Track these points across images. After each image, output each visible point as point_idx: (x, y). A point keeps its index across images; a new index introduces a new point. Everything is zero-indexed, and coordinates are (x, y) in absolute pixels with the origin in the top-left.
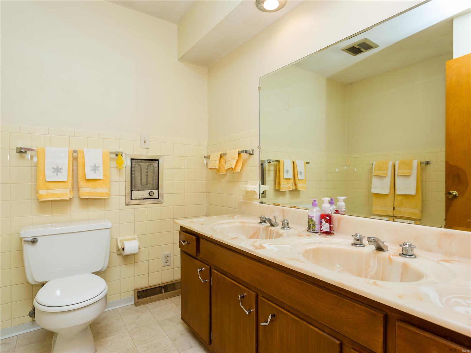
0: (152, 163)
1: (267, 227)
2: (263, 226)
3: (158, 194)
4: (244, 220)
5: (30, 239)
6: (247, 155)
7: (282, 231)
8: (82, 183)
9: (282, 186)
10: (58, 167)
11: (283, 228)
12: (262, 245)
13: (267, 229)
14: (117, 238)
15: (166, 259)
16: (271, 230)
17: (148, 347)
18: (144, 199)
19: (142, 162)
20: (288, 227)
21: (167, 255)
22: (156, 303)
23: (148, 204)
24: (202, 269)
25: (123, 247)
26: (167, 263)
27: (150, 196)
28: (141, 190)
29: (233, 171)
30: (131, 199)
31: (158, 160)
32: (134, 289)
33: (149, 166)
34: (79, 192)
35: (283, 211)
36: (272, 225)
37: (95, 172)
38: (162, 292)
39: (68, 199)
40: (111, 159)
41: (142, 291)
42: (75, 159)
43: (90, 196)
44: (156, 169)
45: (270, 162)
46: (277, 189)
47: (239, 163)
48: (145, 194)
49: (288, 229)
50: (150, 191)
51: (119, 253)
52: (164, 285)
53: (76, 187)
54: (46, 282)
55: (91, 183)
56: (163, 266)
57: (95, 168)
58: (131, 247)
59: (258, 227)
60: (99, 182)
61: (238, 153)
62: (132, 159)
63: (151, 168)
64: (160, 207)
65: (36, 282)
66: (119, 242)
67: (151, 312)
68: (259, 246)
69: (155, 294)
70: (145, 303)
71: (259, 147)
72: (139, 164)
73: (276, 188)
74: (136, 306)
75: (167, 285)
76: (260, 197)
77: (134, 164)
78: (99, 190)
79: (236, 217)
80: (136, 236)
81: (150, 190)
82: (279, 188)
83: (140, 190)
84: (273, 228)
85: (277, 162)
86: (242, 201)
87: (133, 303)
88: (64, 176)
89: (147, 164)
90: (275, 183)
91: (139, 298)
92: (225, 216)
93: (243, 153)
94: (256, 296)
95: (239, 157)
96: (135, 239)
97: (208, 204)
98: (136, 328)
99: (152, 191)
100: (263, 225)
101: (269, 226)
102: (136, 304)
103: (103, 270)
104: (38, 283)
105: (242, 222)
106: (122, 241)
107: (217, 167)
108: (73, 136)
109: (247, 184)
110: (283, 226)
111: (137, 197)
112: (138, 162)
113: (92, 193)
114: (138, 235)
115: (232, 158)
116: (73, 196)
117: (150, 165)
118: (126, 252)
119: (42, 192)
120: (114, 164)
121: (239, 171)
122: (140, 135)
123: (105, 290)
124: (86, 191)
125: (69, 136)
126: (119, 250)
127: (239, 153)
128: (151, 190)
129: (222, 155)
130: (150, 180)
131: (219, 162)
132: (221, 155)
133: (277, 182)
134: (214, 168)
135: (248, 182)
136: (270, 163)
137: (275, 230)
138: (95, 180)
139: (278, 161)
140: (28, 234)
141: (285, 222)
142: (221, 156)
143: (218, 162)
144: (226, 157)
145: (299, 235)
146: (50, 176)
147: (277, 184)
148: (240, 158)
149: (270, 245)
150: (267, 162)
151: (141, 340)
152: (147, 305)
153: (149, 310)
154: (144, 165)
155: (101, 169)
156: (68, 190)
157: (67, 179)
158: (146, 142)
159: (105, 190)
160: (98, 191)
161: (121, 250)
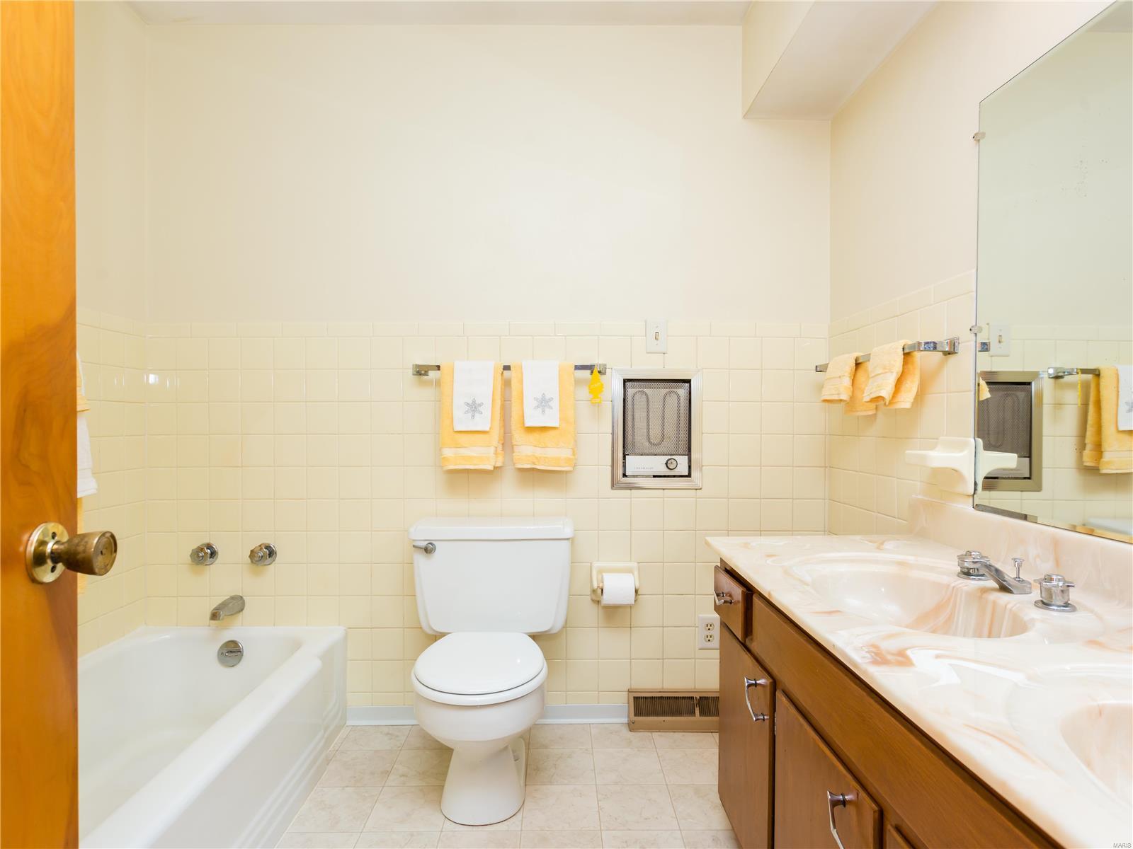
0: (675, 387)
1: (985, 590)
2: (973, 584)
3: (690, 467)
4: (911, 559)
5: (424, 544)
6: (937, 356)
7: (1037, 614)
8: (518, 436)
9: (1107, 457)
10: (474, 402)
11: (1045, 604)
12: (909, 653)
13: (980, 598)
14: (591, 563)
15: (708, 633)
16: (994, 603)
17: (626, 842)
18: (654, 476)
19: (650, 388)
20: (1067, 605)
21: (709, 622)
22: (678, 735)
23: (663, 489)
24: (758, 682)
25: (601, 585)
26: (709, 643)
27: (668, 470)
28: (648, 455)
29: (888, 408)
30: (624, 475)
31: (689, 381)
32: (629, 687)
33: (668, 397)
34: (514, 454)
35: (1056, 544)
36: (1004, 589)
37: (543, 411)
38: (693, 713)
39: (491, 468)
40: (578, 382)
41: (646, 698)
42: (507, 383)
43: (534, 463)
44: (684, 403)
45: (1061, 377)
46: (1088, 464)
47: (908, 382)
48: (657, 464)
49: (1063, 611)
50: (669, 457)
51: (594, 598)
52: (700, 697)
53: (507, 444)
54: (443, 635)
55: (535, 436)
56: (700, 647)
57: (543, 403)
58: (618, 587)
59: (953, 585)
60: (552, 433)
61: (901, 353)
62: (625, 381)
63: (672, 400)
64: (694, 499)
65: (434, 630)
66: (594, 573)
67: (659, 757)
68: (893, 654)
69: (677, 712)
70: (651, 728)
71: (975, 330)
72: (643, 392)
73: (1083, 462)
74: (631, 731)
75: (708, 698)
76: (975, 490)
77: (630, 392)
78: (552, 452)
79: (889, 545)
80: (635, 565)
81: (668, 455)
82: (1099, 463)
83: (645, 455)
84: (1004, 598)
85: (1090, 376)
86: (920, 497)
87: (625, 720)
88: (483, 421)
89: (664, 391)
90: (1082, 446)
91: (638, 712)
92: (858, 537)
93: (919, 350)
94: (877, 814)
95: (905, 363)
96: (630, 571)
97: (830, 499)
98: (616, 783)
99: (673, 457)
100: (973, 582)
101: (993, 590)
102: (632, 727)
103: (554, 631)
104: (434, 634)
105: (901, 564)
106: (601, 571)
107: (844, 397)
108: (506, 336)
109: (932, 448)
110: (1043, 595)
111: (638, 470)
112: (642, 387)
113: (537, 458)
114: (639, 563)
115: (885, 368)
116: (504, 463)
117: (670, 393)
118: (608, 599)
119: (448, 452)
120: (584, 393)
121: (908, 405)
122: (646, 322)
123: (540, 675)
124: (528, 452)
125: (500, 336)
126: (594, 591)
127: (907, 351)
128: (671, 455)
129: (860, 361)
130: (670, 430)
131: (853, 380)
132: (856, 361)
133: (1087, 441)
134: (836, 397)
135: (937, 439)
136: (1061, 380)
137: (1009, 606)
138: (544, 429)
139: (1096, 373)
140: (422, 534)
141: (1055, 583)
142: (858, 364)
143: (847, 381)
144: (870, 366)
145: (1093, 643)
146: (462, 421)
147: (1089, 447)
148: (910, 366)
149: (937, 657)
150: (1046, 376)
151: (616, 819)
152: (656, 735)
153: (656, 748)
154: (656, 393)
155: (555, 404)
156: (492, 450)
157: (489, 426)
158: (660, 338)
159: (565, 453)
160: (549, 454)
161: (600, 591)
